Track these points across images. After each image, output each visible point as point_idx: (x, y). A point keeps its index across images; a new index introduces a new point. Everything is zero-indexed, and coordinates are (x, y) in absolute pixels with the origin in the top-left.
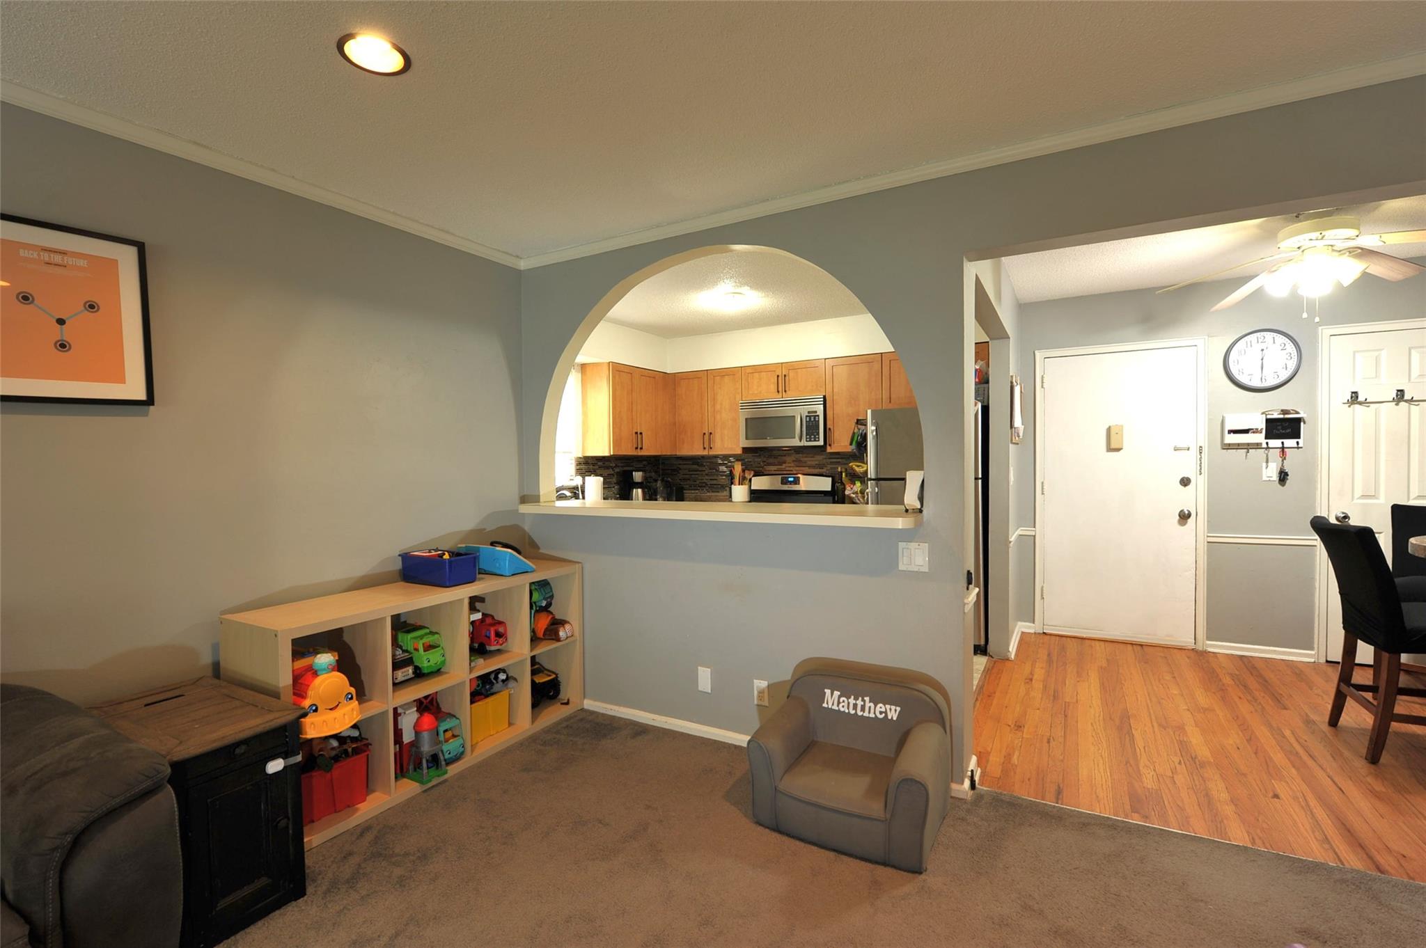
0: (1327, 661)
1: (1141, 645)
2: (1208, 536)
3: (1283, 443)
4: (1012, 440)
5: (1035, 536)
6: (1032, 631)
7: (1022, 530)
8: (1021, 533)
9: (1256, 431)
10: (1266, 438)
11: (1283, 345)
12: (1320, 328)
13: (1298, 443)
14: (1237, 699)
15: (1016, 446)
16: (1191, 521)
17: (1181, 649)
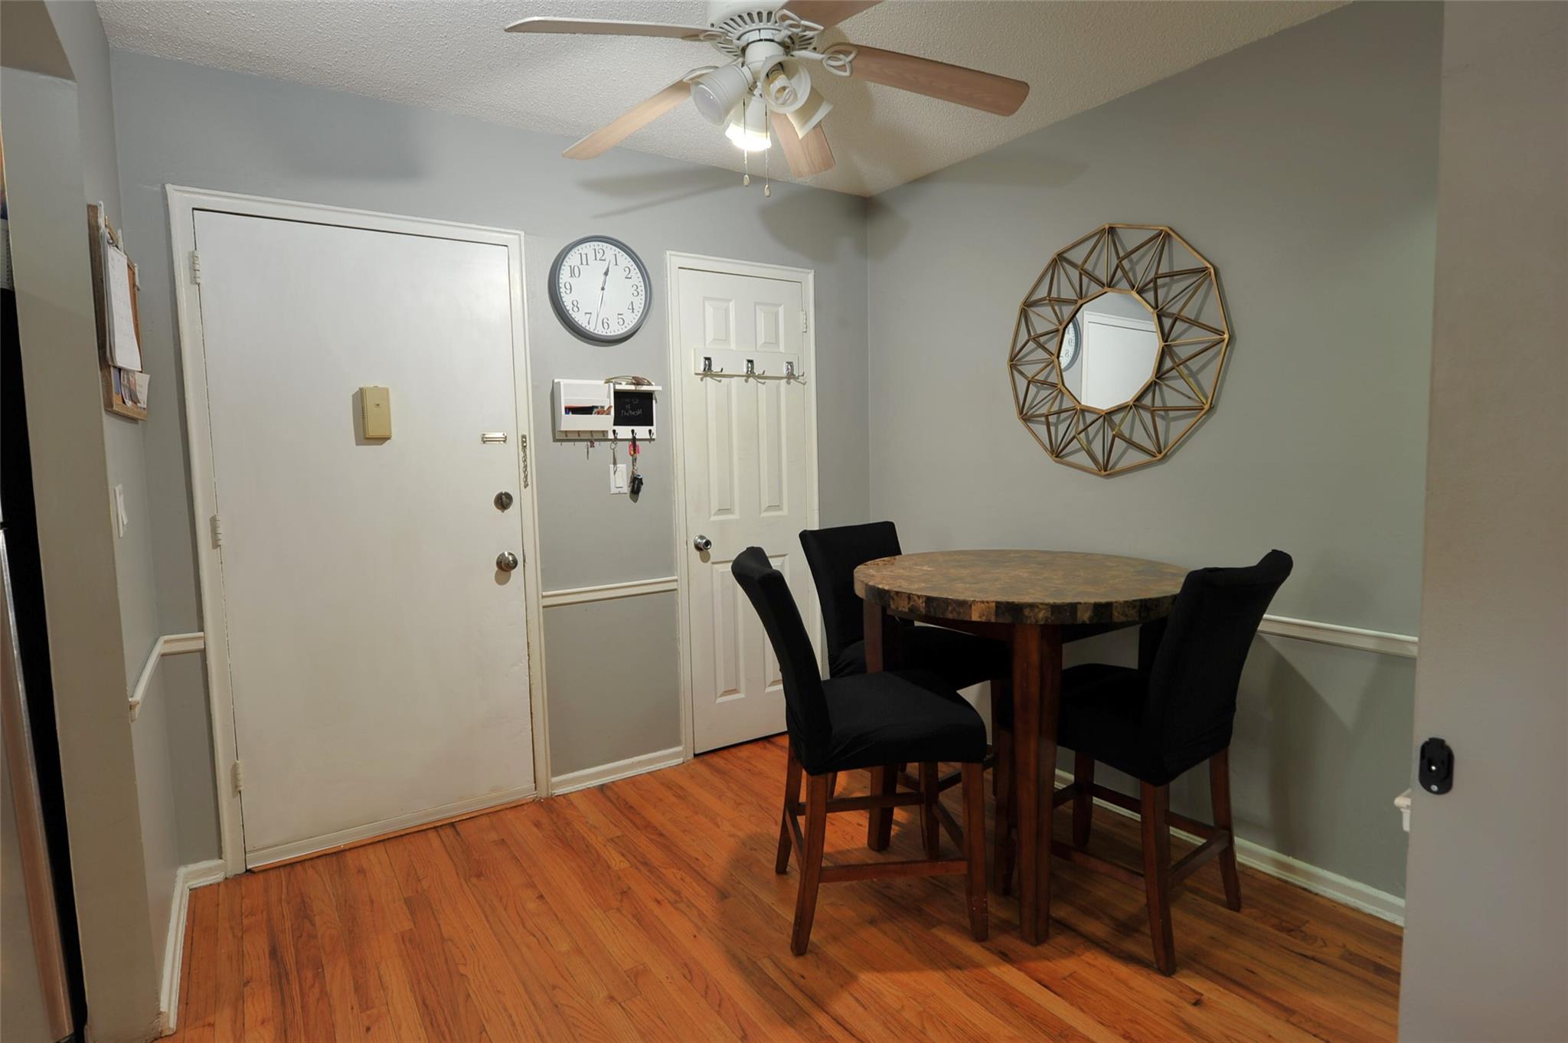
0: (696, 755)
1: (452, 825)
2: (543, 597)
3: (633, 431)
4: (109, 405)
5: (203, 653)
6: (218, 877)
7: (166, 642)
8: (169, 649)
9: (601, 411)
10: (615, 424)
11: (627, 270)
12: (668, 252)
13: (650, 431)
14: (653, 906)
15: (127, 426)
16: (516, 573)
17: (516, 807)
